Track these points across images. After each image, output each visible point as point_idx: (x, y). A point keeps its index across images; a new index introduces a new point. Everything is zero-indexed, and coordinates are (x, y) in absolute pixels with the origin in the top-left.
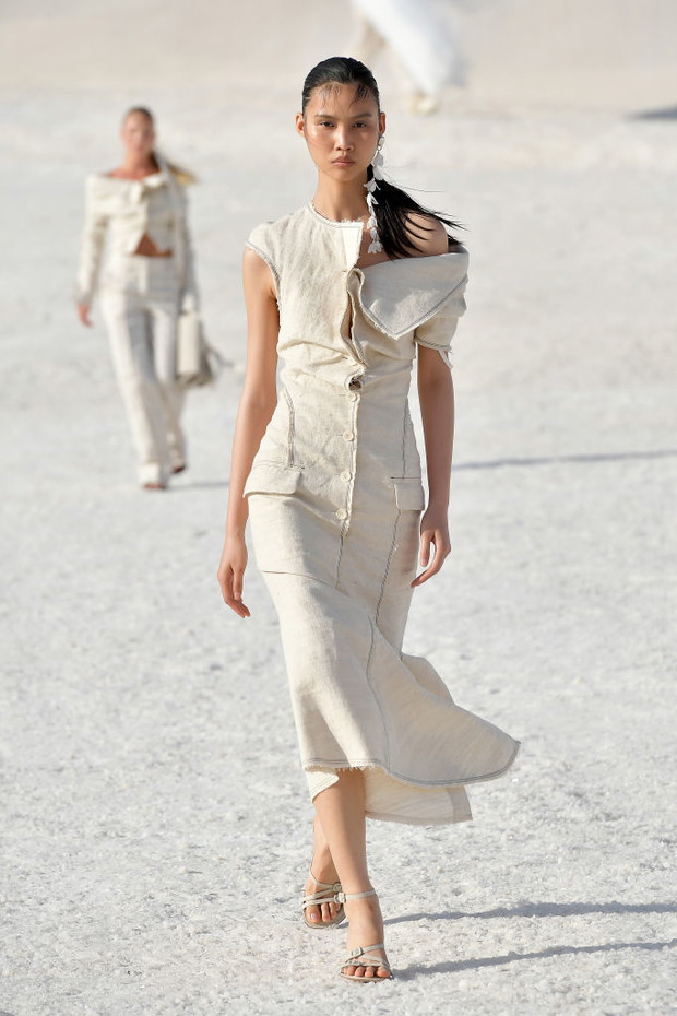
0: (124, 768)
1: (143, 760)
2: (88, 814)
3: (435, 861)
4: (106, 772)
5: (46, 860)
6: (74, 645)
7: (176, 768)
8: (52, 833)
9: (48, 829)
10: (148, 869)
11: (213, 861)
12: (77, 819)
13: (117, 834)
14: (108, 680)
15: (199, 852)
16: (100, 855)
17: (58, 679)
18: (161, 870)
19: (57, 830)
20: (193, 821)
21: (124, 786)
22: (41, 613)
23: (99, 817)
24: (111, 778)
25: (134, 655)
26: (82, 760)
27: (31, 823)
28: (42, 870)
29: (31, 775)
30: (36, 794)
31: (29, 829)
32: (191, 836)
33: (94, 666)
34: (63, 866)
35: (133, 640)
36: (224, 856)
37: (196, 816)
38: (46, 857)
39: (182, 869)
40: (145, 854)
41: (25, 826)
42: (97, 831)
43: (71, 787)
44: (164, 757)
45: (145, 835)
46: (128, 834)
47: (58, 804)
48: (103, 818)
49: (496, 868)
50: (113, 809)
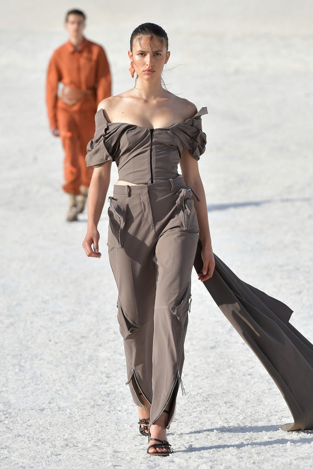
0: (78, 408)
1: (88, 404)
2: (58, 434)
3: (250, 458)
4: (68, 410)
5: (34, 460)
6: (50, 341)
7: (107, 407)
8: (38, 445)
9: (35, 442)
10: (91, 464)
11: (127, 460)
12: (52, 436)
13: (73, 444)
14: (69, 360)
15: (119, 455)
16: (65, 457)
17: (41, 359)
18: (98, 465)
19: (40, 443)
20: (116, 437)
21: (78, 418)
22: (32, 323)
23: (64, 435)
24: (71, 414)
25: (83, 346)
26: (55, 404)
27: (26, 439)
28: (32, 465)
29: (26, 413)
30: (29, 423)
31: (25, 443)
32: (115, 446)
33: (61, 352)
34: (44, 463)
35: (83, 337)
36: (134, 457)
37: (117, 434)
38: (34, 458)
39: (110, 464)
40: (90, 456)
41: (23, 441)
42: (63, 443)
43: (48, 419)
44: (100, 402)
45: (89, 445)
46: (80, 445)
47: (41, 428)
48: (66, 436)
49: (284, 461)
50: (72, 431)
